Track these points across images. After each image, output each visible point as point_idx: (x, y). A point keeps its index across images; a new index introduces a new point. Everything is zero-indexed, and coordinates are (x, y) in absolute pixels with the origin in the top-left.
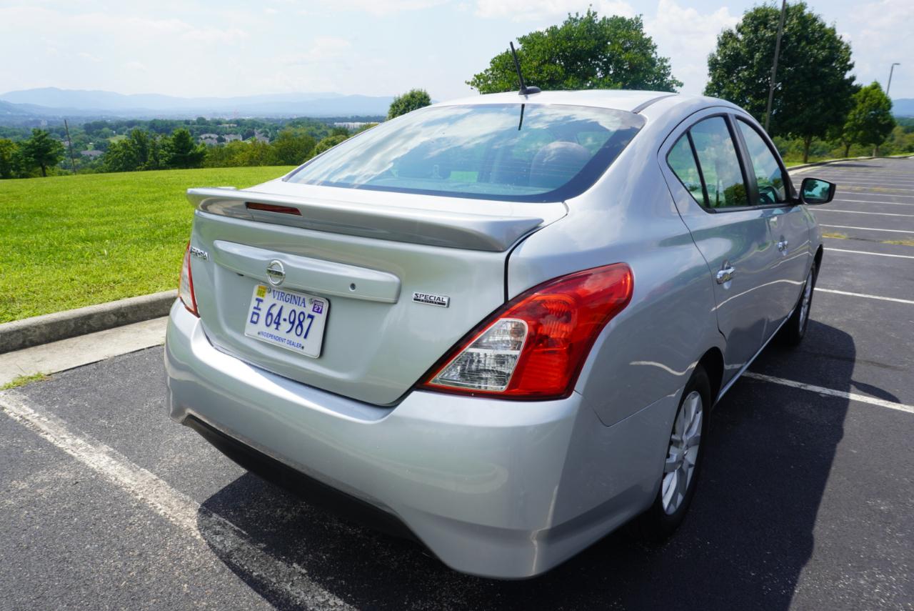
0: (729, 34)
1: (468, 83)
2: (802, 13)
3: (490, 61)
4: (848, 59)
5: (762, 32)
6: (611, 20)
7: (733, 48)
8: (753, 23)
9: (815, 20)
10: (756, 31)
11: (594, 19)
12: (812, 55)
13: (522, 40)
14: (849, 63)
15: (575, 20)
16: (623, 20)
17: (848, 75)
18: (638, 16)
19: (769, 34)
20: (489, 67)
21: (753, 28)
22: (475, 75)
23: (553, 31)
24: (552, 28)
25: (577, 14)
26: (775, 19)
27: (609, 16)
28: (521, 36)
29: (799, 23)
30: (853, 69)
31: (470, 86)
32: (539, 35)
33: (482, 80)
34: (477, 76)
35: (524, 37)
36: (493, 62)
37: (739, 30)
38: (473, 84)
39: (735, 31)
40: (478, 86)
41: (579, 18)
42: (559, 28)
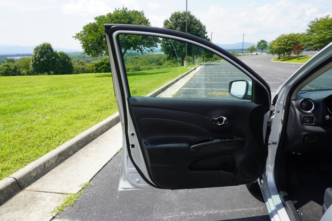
0: (167, 21)
1: (74, 37)
2: (190, 15)
3: (83, 27)
4: (205, 30)
5: (179, 20)
6: (132, 12)
7: (170, 25)
8: (175, 17)
9: (193, 17)
10: (176, 20)
11: (126, 10)
12: (195, 29)
13: (96, 19)
14: (206, 31)
15: (118, 11)
16: (137, 12)
17: (206, 35)
18: (142, 11)
19: (181, 21)
20: (82, 30)
21: (175, 19)
22: (76, 34)
23: (110, 15)
24: (109, 13)
25: (119, 9)
26: (182, 16)
27: (132, 10)
28: (95, 17)
29: (190, 18)
30: (207, 34)
31: (74, 38)
32: (104, 17)
33: (80, 36)
34: (77, 34)
35: (97, 17)
36: (84, 28)
37: (171, 20)
38: (76, 37)
39: (169, 20)
40: (78, 38)
41: (119, 10)
42: (112, 14)
